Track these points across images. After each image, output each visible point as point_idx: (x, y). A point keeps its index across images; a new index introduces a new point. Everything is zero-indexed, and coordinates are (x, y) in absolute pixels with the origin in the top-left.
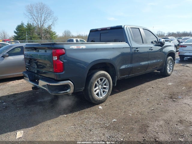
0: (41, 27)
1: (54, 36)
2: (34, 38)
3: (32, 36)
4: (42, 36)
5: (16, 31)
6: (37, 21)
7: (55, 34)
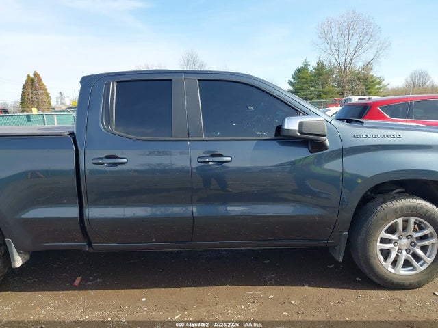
0: (345, 68)
1: (376, 87)
2: (326, 94)
3: (321, 89)
4: (344, 90)
5: (292, 80)
6: (336, 56)
7: (379, 83)
